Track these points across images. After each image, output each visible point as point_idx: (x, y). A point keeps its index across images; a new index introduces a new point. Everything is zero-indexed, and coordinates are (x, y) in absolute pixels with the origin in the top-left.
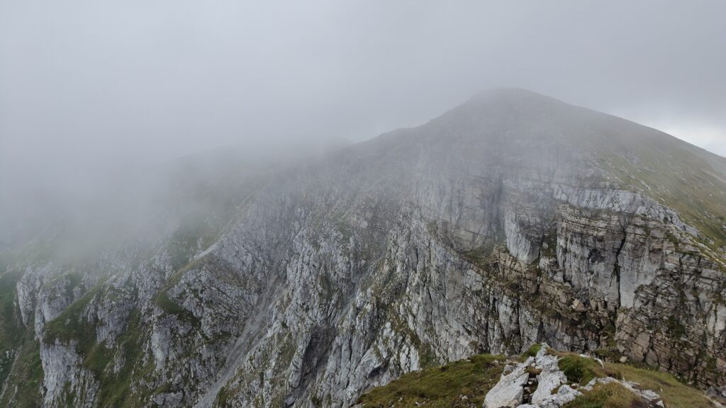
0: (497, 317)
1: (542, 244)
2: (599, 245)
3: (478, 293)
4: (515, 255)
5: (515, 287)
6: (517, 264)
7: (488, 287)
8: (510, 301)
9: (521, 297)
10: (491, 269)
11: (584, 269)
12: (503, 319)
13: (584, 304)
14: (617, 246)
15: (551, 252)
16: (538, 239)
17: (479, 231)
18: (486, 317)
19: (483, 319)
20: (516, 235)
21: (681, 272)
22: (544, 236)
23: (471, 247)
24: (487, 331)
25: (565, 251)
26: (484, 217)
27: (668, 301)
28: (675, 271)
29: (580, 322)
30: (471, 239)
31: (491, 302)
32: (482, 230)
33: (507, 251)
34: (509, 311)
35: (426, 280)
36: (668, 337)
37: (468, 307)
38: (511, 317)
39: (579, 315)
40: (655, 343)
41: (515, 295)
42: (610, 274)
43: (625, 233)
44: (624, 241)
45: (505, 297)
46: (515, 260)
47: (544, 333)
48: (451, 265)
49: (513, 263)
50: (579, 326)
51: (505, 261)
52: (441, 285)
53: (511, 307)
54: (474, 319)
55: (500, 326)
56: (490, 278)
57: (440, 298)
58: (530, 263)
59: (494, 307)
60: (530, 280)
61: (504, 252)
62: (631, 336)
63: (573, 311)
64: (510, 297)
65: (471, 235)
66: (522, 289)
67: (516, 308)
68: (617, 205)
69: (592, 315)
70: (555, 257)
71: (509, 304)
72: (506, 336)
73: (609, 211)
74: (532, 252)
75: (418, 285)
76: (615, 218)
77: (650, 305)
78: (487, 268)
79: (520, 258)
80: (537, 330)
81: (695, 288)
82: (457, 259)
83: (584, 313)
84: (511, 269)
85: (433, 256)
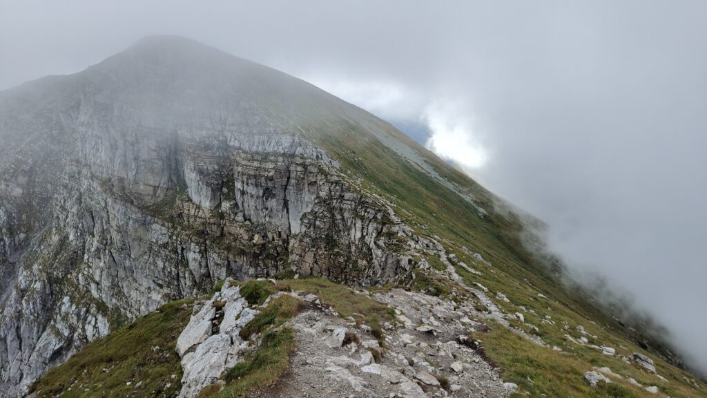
0: (186, 265)
1: (222, 189)
2: (270, 184)
3: (165, 246)
4: (198, 203)
5: (202, 234)
6: (201, 212)
7: (174, 238)
8: (197, 247)
9: (207, 242)
10: (176, 221)
11: (260, 207)
12: (193, 265)
13: (263, 237)
14: (284, 183)
15: (230, 196)
16: (217, 185)
17: (160, 183)
18: (176, 267)
19: (173, 269)
20: (196, 184)
21: (331, 198)
22: (223, 182)
23: (153, 201)
24: (178, 280)
25: (243, 193)
26: (163, 169)
27: (324, 222)
28: (327, 198)
29: (260, 254)
30: (151, 193)
31: (179, 251)
32: (162, 182)
33: (190, 200)
34: (198, 256)
35: (107, 243)
36: (326, 251)
37: (157, 261)
38: (200, 262)
39: (260, 248)
40: (318, 258)
41: (202, 240)
42: (281, 207)
43: (289, 171)
44: (289, 178)
45: (193, 245)
46: (199, 207)
47: (232, 269)
48: (134, 223)
49: (197, 211)
50: (260, 257)
51: (189, 210)
52: (124, 245)
53: (199, 252)
54: (163, 272)
55: (191, 273)
56: (176, 229)
57: (125, 259)
58: (212, 208)
59: (183, 257)
60: (214, 224)
61: (187, 201)
62: (301, 256)
63: (255, 245)
64: (197, 244)
65: (152, 188)
66: (208, 234)
67: (204, 253)
68: (281, 148)
69: (270, 245)
70: (235, 199)
71: (197, 250)
72: (197, 281)
73: (276, 154)
74: (213, 198)
75: (98, 250)
76: (280, 159)
77: (312, 229)
78: (171, 219)
79: (203, 204)
80: (225, 269)
81: (341, 209)
82: (139, 215)
83: (263, 245)
84: (196, 217)
85: (111, 216)
